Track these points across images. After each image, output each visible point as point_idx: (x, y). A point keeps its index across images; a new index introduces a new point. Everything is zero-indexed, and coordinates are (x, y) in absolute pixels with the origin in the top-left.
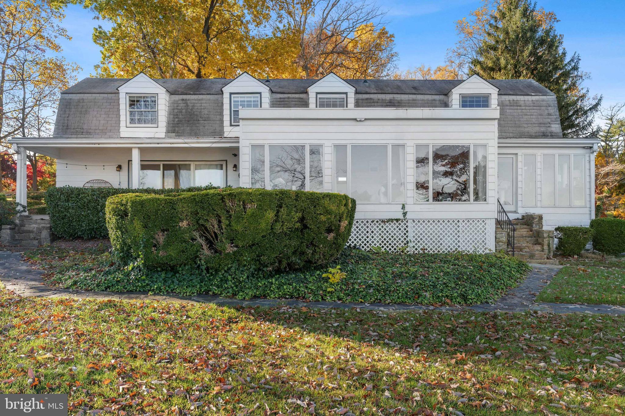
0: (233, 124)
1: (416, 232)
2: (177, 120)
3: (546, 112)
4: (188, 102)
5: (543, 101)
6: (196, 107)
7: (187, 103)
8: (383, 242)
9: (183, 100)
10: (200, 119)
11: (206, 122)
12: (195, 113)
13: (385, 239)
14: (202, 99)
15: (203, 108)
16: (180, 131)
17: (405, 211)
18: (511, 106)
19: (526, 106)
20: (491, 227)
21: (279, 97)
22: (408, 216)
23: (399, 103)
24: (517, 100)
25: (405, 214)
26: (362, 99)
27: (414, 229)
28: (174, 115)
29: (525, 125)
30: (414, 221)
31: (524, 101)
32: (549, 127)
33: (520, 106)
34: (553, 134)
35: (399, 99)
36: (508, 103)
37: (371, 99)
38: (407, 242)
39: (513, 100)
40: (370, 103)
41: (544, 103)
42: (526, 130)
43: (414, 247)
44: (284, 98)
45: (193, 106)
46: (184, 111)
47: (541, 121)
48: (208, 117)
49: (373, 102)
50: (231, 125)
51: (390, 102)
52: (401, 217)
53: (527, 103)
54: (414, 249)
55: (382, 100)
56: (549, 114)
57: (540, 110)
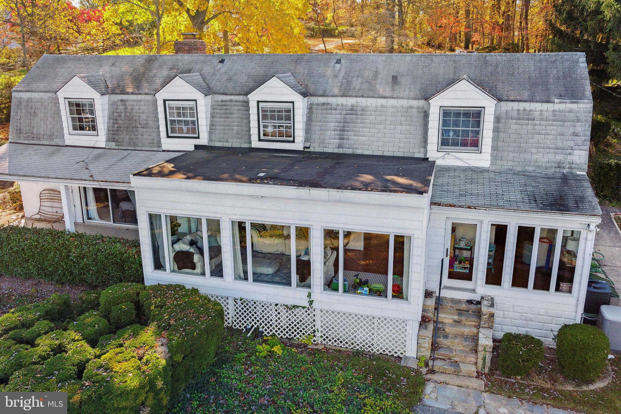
0: (170, 135)
1: (324, 322)
2: (116, 126)
3: (571, 130)
4: (127, 103)
5: (571, 111)
6: (135, 111)
7: (125, 105)
8: (290, 325)
9: (122, 101)
10: (139, 126)
11: (144, 130)
12: (134, 118)
13: (292, 323)
14: (141, 101)
15: (141, 111)
16: (119, 140)
17: (311, 299)
18: (519, 119)
19: (542, 120)
20: (413, 328)
21: (220, 100)
22: (314, 305)
23: (363, 110)
24: (530, 110)
25: (311, 303)
26: (317, 105)
27: (322, 319)
28: (113, 119)
29: (534, 150)
30: (321, 311)
31: (542, 111)
32: (570, 154)
33: (533, 120)
34: (573, 166)
35: (364, 105)
36: (515, 114)
37: (328, 104)
38: (314, 331)
39: (525, 110)
40: (326, 109)
41: (572, 116)
42: (534, 157)
43: (322, 337)
44: (226, 101)
45: (132, 109)
46: (123, 115)
47: (560, 144)
48: (147, 124)
49: (331, 109)
50: (168, 137)
51: (352, 110)
52: (307, 305)
53: (545, 114)
54: (322, 339)
55: (342, 105)
56: (575, 134)
57: (563, 126)
